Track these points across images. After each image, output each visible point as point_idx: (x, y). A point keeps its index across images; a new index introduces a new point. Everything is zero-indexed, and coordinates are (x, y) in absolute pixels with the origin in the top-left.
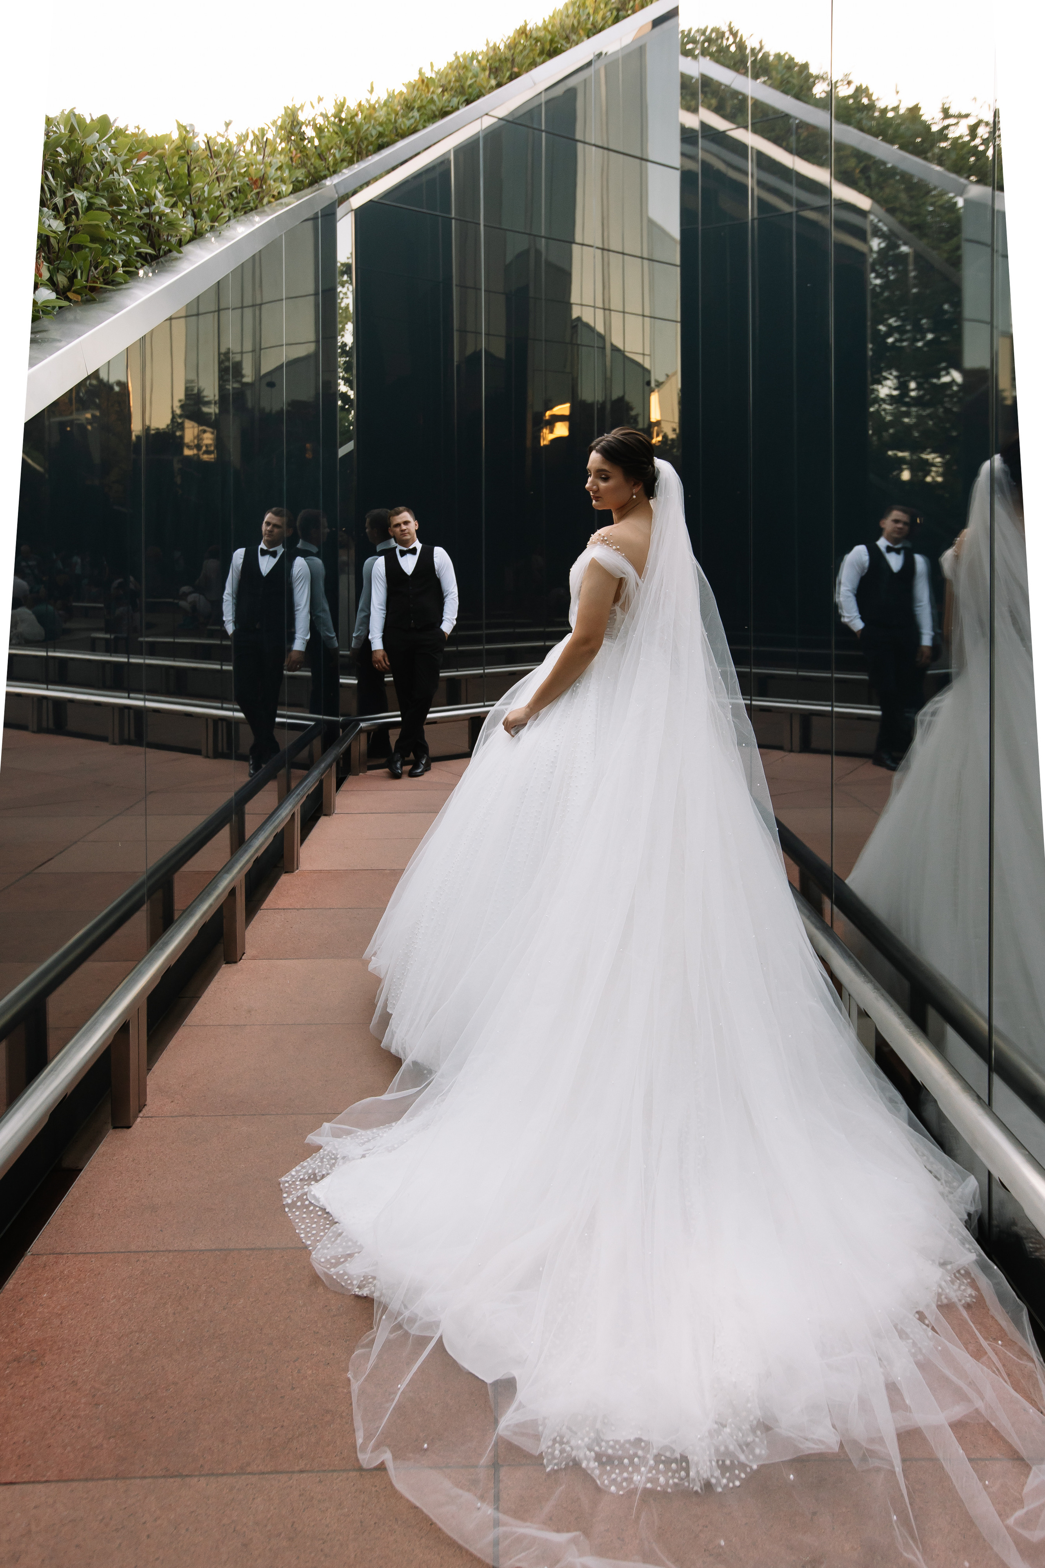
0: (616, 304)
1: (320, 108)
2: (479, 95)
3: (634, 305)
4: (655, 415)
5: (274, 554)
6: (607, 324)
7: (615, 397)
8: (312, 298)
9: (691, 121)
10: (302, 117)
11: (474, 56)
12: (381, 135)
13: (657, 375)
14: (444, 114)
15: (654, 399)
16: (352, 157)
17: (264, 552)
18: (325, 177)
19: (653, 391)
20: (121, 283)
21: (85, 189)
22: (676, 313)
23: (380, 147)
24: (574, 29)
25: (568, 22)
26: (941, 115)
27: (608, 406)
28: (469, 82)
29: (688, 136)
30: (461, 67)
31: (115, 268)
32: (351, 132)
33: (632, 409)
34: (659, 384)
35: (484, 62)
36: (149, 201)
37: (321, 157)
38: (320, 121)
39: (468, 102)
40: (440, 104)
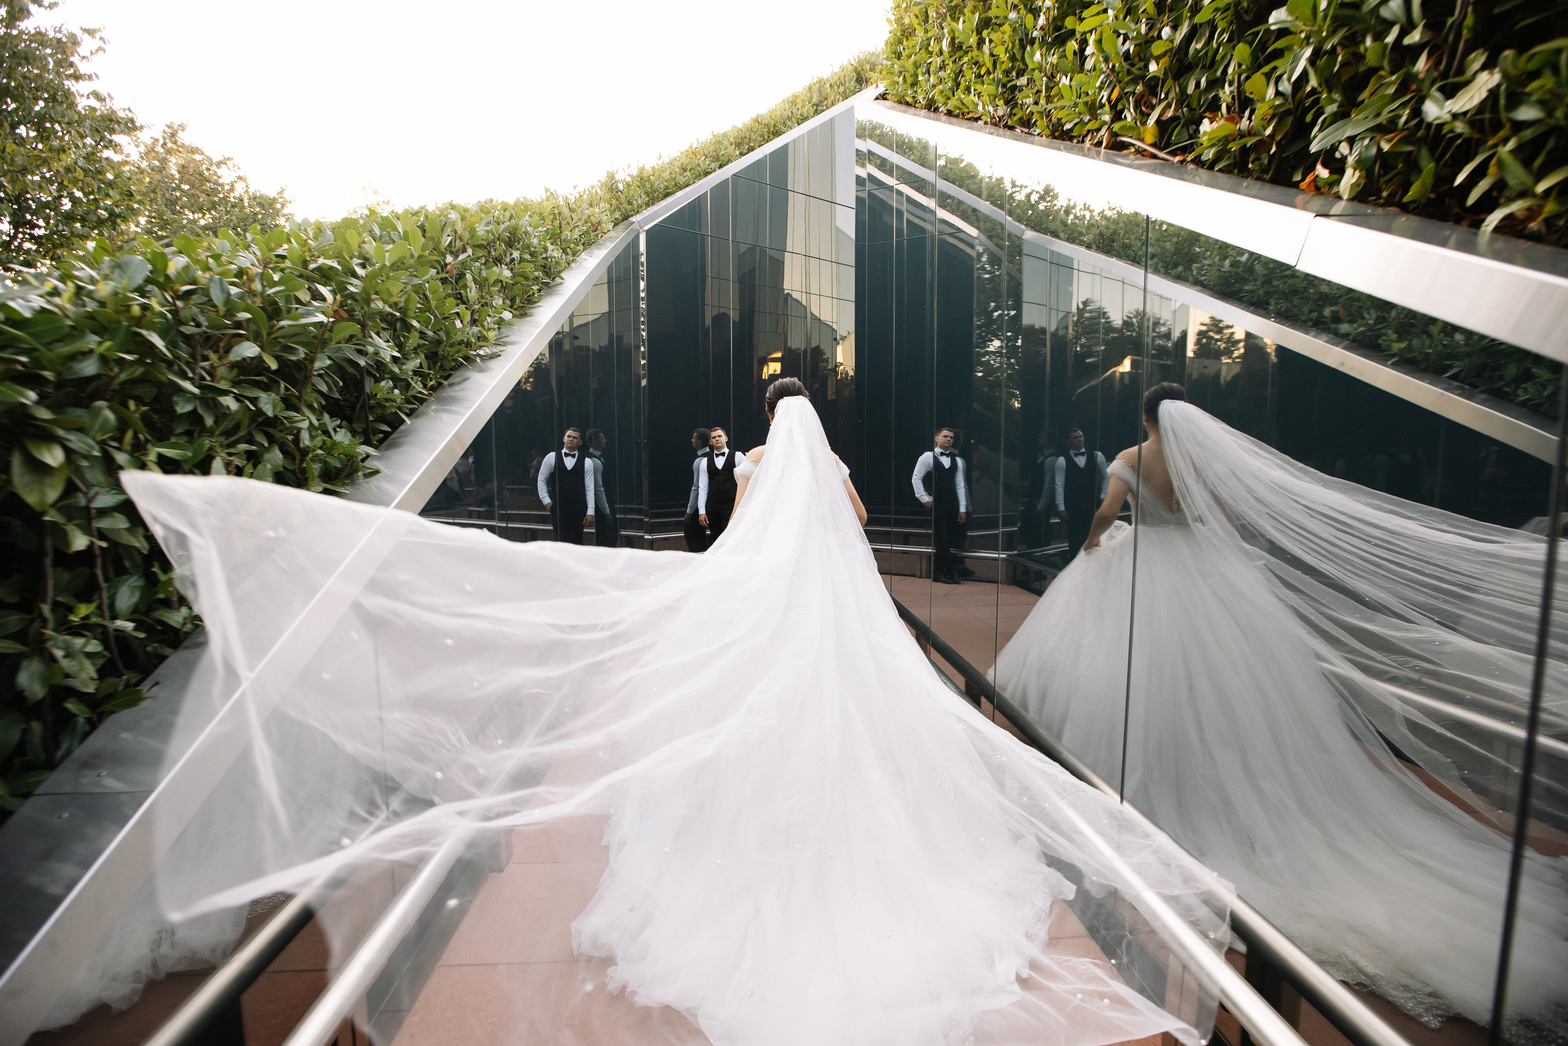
0: (814, 289)
1: (628, 171)
2: (729, 161)
3: (826, 291)
4: (840, 359)
5: (573, 456)
6: (808, 300)
7: (813, 346)
8: (606, 285)
9: (863, 173)
10: (617, 177)
11: (725, 135)
12: (667, 188)
13: (842, 332)
14: (707, 174)
15: (839, 349)
16: (649, 201)
17: (567, 455)
18: (632, 215)
19: (838, 344)
20: (536, 302)
21: (518, 249)
22: (851, 295)
23: (667, 195)
24: (790, 119)
25: (786, 114)
26: (1010, 185)
27: (809, 351)
28: (722, 153)
29: (860, 181)
30: (718, 141)
31: (534, 294)
32: (648, 185)
33: (825, 354)
34: (843, 338)
35: (732, 140)
36: (546, 250)
37: (630, 203)
38: (628, 179)
39: (721, 167)
40: (703, 167)
